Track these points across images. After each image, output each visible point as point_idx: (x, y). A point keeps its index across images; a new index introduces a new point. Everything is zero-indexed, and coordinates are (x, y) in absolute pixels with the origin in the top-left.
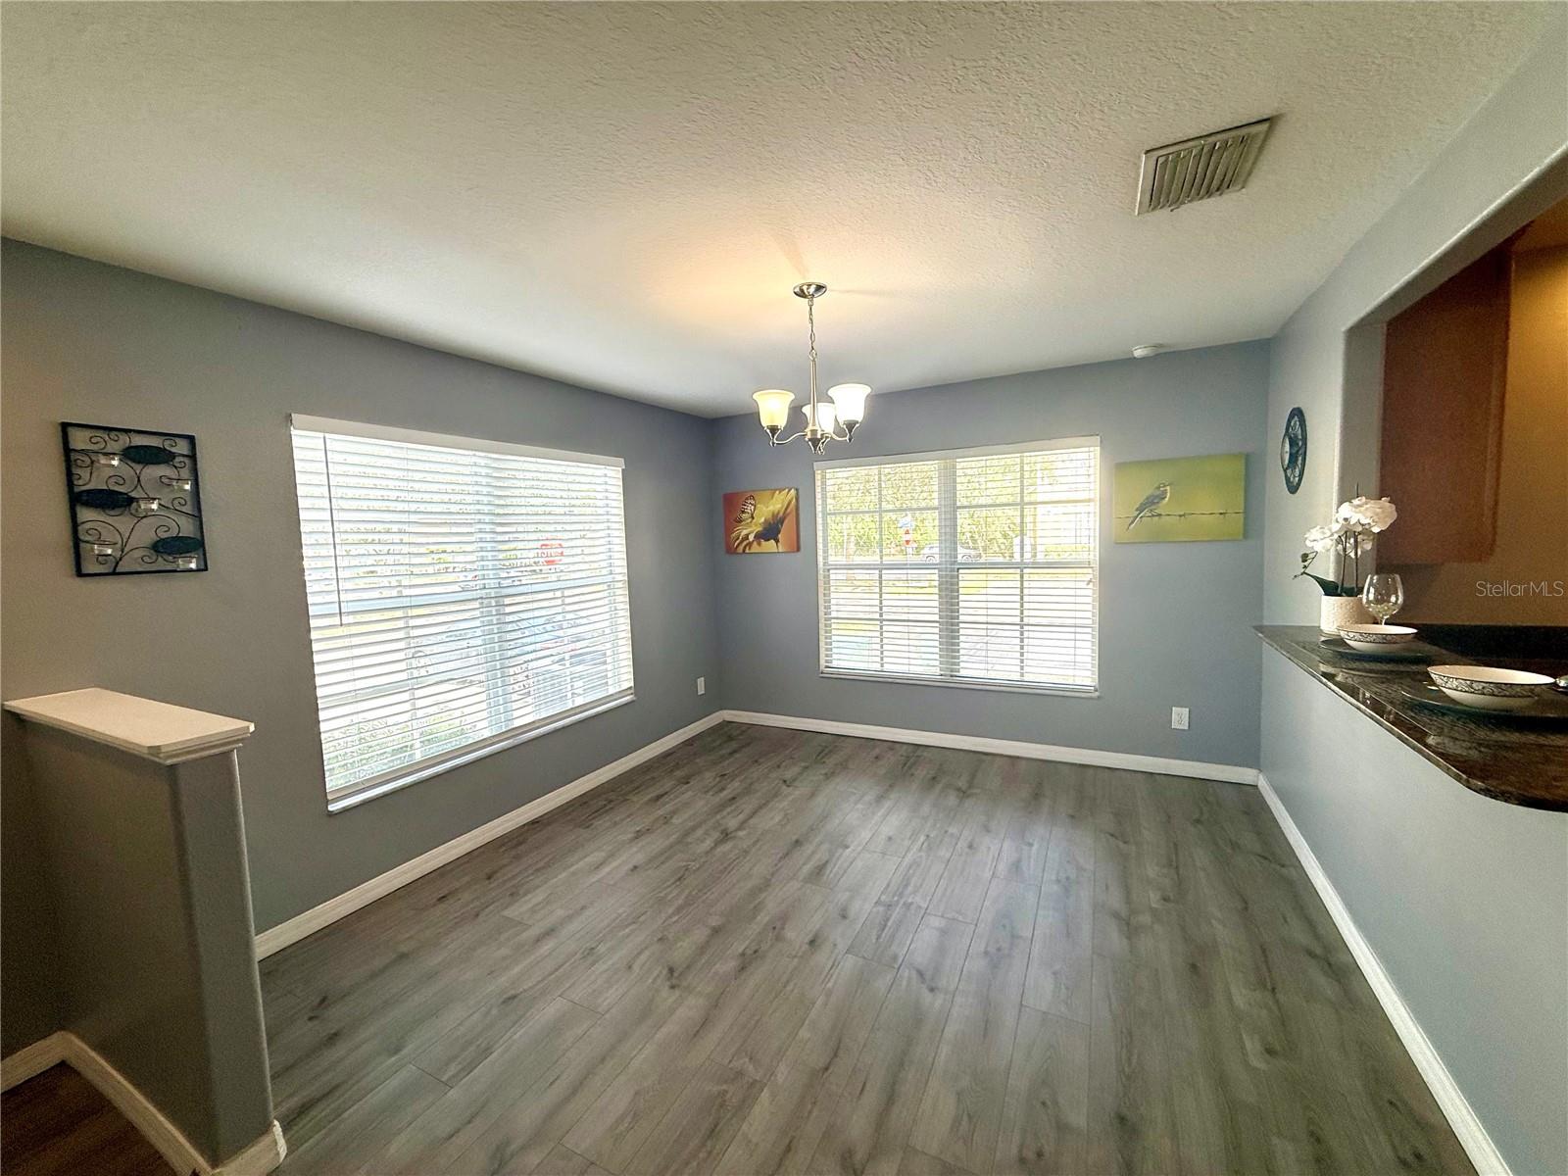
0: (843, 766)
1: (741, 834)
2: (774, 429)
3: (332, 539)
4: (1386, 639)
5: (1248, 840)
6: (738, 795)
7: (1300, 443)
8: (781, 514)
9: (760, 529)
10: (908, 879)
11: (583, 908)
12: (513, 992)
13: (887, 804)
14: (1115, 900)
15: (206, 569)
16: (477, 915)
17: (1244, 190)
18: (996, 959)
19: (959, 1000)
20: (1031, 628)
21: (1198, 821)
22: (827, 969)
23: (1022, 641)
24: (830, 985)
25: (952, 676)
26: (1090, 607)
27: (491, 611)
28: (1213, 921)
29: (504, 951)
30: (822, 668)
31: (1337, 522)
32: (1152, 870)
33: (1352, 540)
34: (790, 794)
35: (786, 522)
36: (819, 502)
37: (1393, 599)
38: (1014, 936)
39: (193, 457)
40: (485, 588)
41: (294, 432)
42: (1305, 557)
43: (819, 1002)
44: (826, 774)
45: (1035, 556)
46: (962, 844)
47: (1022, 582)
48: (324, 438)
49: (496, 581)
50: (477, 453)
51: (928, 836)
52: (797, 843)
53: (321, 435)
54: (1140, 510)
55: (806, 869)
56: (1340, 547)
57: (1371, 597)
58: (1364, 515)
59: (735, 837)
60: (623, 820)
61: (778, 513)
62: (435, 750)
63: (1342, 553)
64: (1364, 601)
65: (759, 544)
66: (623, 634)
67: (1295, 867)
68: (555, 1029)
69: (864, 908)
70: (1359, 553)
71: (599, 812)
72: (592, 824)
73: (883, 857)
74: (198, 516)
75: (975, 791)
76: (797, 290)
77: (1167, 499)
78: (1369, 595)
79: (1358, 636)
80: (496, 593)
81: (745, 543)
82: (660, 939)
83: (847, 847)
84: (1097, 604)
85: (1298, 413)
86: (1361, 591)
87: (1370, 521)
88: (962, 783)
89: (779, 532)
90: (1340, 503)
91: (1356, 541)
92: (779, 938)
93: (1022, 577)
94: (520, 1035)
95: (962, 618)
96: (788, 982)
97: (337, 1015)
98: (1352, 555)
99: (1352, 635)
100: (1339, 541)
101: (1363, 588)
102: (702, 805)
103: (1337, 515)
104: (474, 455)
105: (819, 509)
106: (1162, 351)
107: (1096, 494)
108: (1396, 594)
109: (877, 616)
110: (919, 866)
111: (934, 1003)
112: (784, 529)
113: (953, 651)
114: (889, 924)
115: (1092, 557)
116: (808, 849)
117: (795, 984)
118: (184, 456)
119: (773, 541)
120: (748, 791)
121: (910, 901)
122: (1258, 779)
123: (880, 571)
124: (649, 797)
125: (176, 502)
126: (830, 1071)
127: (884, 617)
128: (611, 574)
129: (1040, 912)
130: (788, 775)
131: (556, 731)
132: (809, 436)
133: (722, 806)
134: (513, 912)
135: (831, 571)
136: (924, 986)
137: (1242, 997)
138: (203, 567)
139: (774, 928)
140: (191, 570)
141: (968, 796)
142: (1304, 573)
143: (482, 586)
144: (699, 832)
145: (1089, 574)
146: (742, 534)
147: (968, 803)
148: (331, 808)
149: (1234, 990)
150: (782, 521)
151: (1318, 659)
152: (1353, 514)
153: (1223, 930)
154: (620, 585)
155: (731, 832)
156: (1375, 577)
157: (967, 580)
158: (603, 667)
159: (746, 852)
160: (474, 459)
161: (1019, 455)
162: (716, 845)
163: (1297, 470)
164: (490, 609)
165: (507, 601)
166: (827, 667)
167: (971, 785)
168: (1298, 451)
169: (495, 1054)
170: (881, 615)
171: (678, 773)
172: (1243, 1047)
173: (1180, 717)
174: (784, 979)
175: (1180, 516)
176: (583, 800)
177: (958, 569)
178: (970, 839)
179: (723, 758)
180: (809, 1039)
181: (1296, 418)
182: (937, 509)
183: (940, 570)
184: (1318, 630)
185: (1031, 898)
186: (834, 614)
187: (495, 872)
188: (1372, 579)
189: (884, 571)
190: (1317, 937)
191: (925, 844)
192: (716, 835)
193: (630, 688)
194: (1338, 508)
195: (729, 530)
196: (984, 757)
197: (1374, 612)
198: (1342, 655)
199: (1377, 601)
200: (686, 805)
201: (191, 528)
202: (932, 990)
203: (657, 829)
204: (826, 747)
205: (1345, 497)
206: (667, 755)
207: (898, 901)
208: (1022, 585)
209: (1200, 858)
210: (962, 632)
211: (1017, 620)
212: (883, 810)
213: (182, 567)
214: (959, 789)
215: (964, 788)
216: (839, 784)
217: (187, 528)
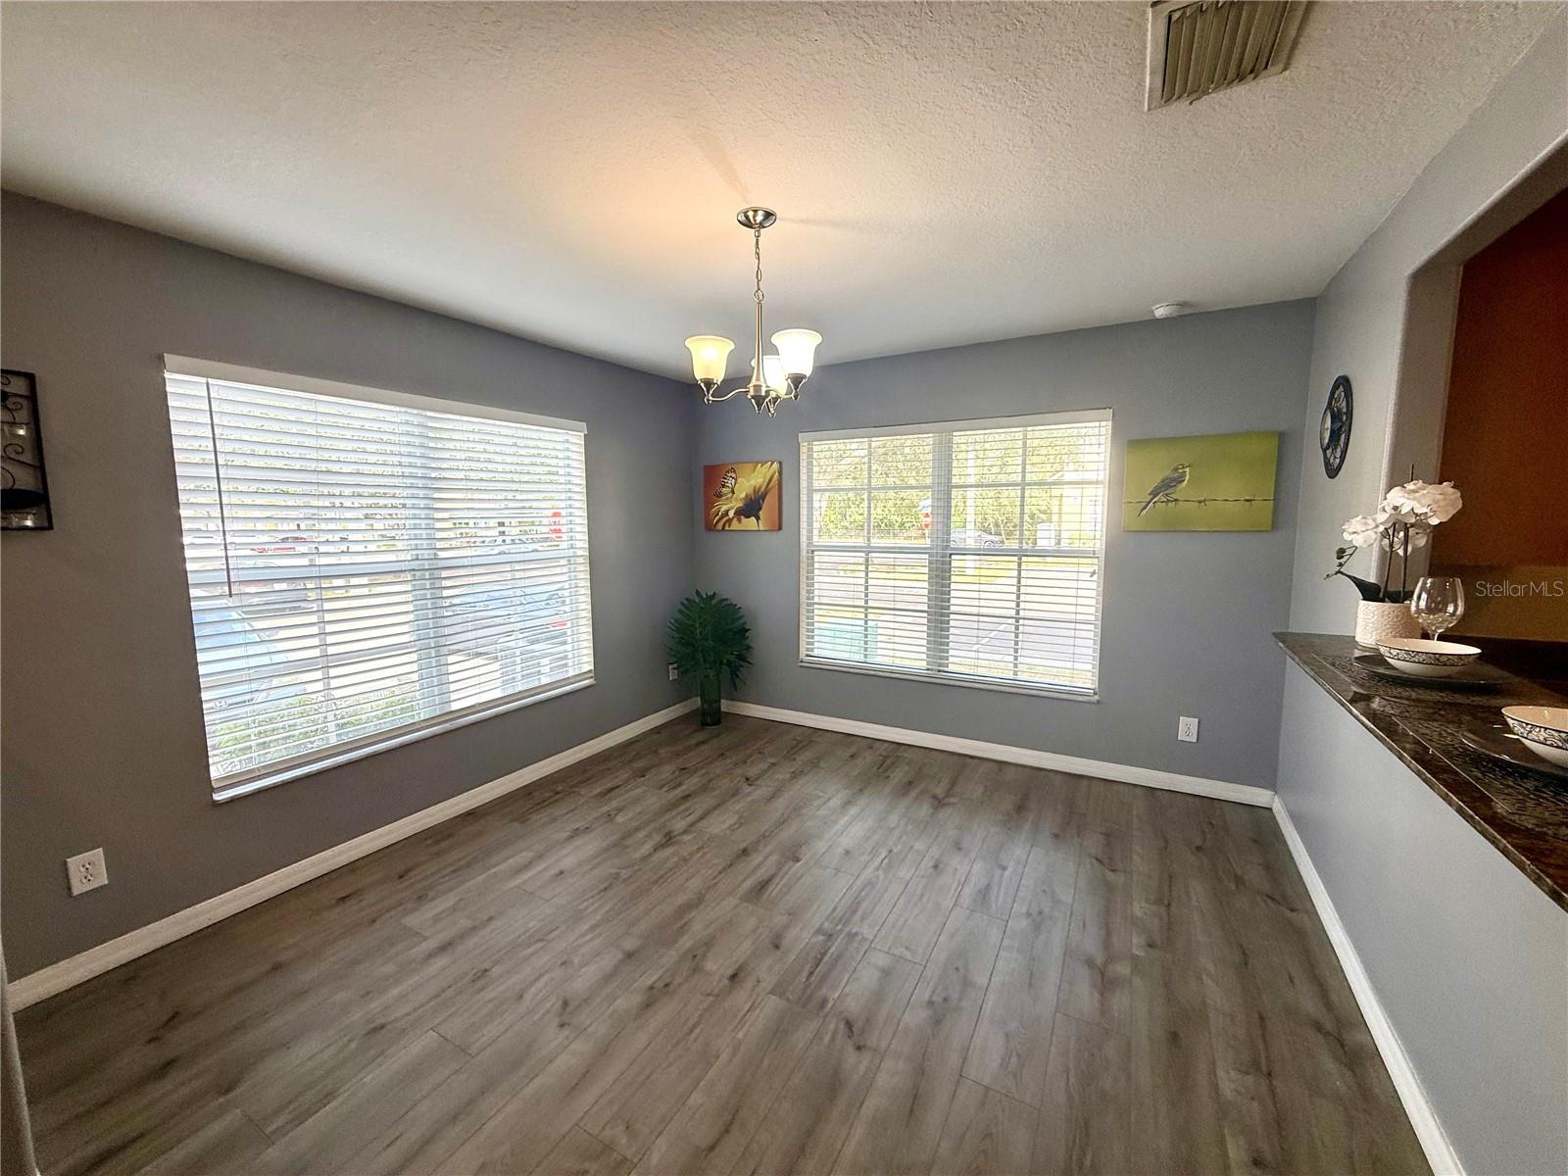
0: (815, 764)
1: (687, 838)
2: (709, 383)
3: (218, 499)
4: (1438, 659)
5: (1254, 875)
6: (694, 792)
7: (1344, 418)
8: (763, 489)
10: (859, 903)
11: (491, 919)
12: (382, 1021)
13: (853, 810)
14: (1092, 945)
15: (50, 527)
16: (374, 921)
17: (1287, 73)
18: (940, 1013)
19: (888, 1064)
20: (1027, 622)
21: (1198, 848)
22: (743, 1013)
23: (1017, 636)
24: (740, 1035)
25: (939, 671)
26: (1093, 602)
27: (425, 584)
28: (1204, 977)
29: (390, 968)
30: (802, 656)
31: (1384, 510)
32: (1139, 908)
33: (1402, 534)
34: (749, 794)
35: (767, 497)
36: (803, 477)
37: (1451, 609)
38: (966, 983)
39: (32, 397)
40: (417, 559)
41: (167, 375)
42: (1341, 553)
43: (724, 1057)
44: (793, 772)
45: (1059, 543)
46: (928, 863)
47: (1019, 572)
48: (207, 384)
49: (431, 551)
50: (409, 410)
51: (890, 851)
52: (745, 852)
53: (204, 380)
54: (1154, 493)
55: (747, 885)
56: (1386, 541)
57: (1423, 604)
58: (1419, 502)
59: (677, 842)
60: (562, 816)
61: (760, 488)
62: (351, 734)
63: (1388, 549)
64: (1413, 609)
65: (739, 521)
66: (584, 614)
67: (1307, 912)
68: (413, 1073)
69: (801, 938)
70: (1410, 549)
71: (540, 806)
72: (529, 819)
73: (836, 874)
74: (40, 468)
75: (952, 800)
76: (742, 218)
77: (1186, 482)
78: (1419, 601)
79: (1402, 655)
80: (429, 565)
81: (725, 519)
82: (563, 963)
83: (798, 861)
84: (1101, 598)
85: (1344, 383)
86: (1409, 595)
87: (1427, 510)
88: (939, 791)
89: (760, 509)
90: (1389, 488)
91: (1406, 536)
92: (696, 970)
93: (1020, 565)
94: (373, 1078)
95: (953, 608)
96: (695, 1026)
97: (180, 1039)
98: (1401, 552)
99: (1394, 652)
100: (1385, 534)
101: (1413, 592)
102: (654, 801)
103: (1385, 502)
104: (406, 412)
105: (804, 484)
106: (1188, 311)
107: (1103, 475)
108: (1455, 602)
109: (862, 603)
110: (873, 887)
111: (856, 1065)
112: (765, 506)
113: (942, 644)
114: (826, 959)
115: (1098, 545)
116: (756, 859)
117: (702, 1030)
118: (21, 396)
119: (753, 518)
120: (704, 789)
121: (854, 931)
122: (1273, 802)
124: (598, 790)
125: (9, 448)
126: (716, 1151)
127: (870, 604)
128: (572, 548)
129: (1003, 954)
130: (753, 771)
131: (497, 716)
132: (752, 393)
133: (673, 805)
134: (412, 921)
135: (816, 553)
136: (850, 1042)
137: (1229, 1082)
138: (46, 524)
139: (695, 956)
140: (27, 528)
141: (944, 805)
142: (1339, 572)
143: (414, 557)
144: (641, 835)
145: (1095, 565)
146: (723, 509)
147: (944, 814)
148: (217, 797)
149: (1221, 1073)
150: (763, 497)
151: (1349, 680)
152: (1403, 500)
153: (1215, 990)
154: (581, 560)
155: (675, 836)
156: (1429, 581)
157: (960, 567)
158: (562, 648)
159: (685, 860)
160: (404, 418)
161: (1022, 429)
162: (655, 850)
163: (1339, 450)
164: (423, 582)
165: (444, 574)
166: (807, 655)
167: (949, 793)
168: (1341, 427)
169: (340, 1100)
170: (866, 602)
171: (640, 764)
172: (1225, 1155)
173: (1187, 728)
174: (691, 1023)
175: (1200, 502)
176: (527, 791)
177: (951, 555)
178: (936, 856)
179: (688, 749)
180: (701, 1105)
181: (1341, 388)
182: (929, 487)
183: (931, 555)
184: (1351, 641)
185: (995, 935)
186: (816, 600)
187: (409, 870)
188: (1425, 583)
190: (1329, 1006)
191: (886, 861)
192: (657, 838)
193: (590, 671)
194: (1386, 493)
195: (709, 504)
196: (969, 760)
197: (1425, 624)
198: (1382, 677)
199: (1429, 610)
200: (636, 800)
201: (31, 480)
202: (859, 1048)
203: (596, 828)
204: (801, 742)
205: (1396, 480)
206: (631, 743)
207: (841, 930)
208: (1019, 574)
209: (1197, 893)
210: (952, 623)
211: (1013, 613)
212: (846, 818)
213: (14, 524)
214: (935, 797)
215: (940, 797)
216: (806, 786)
217: (25, 480)
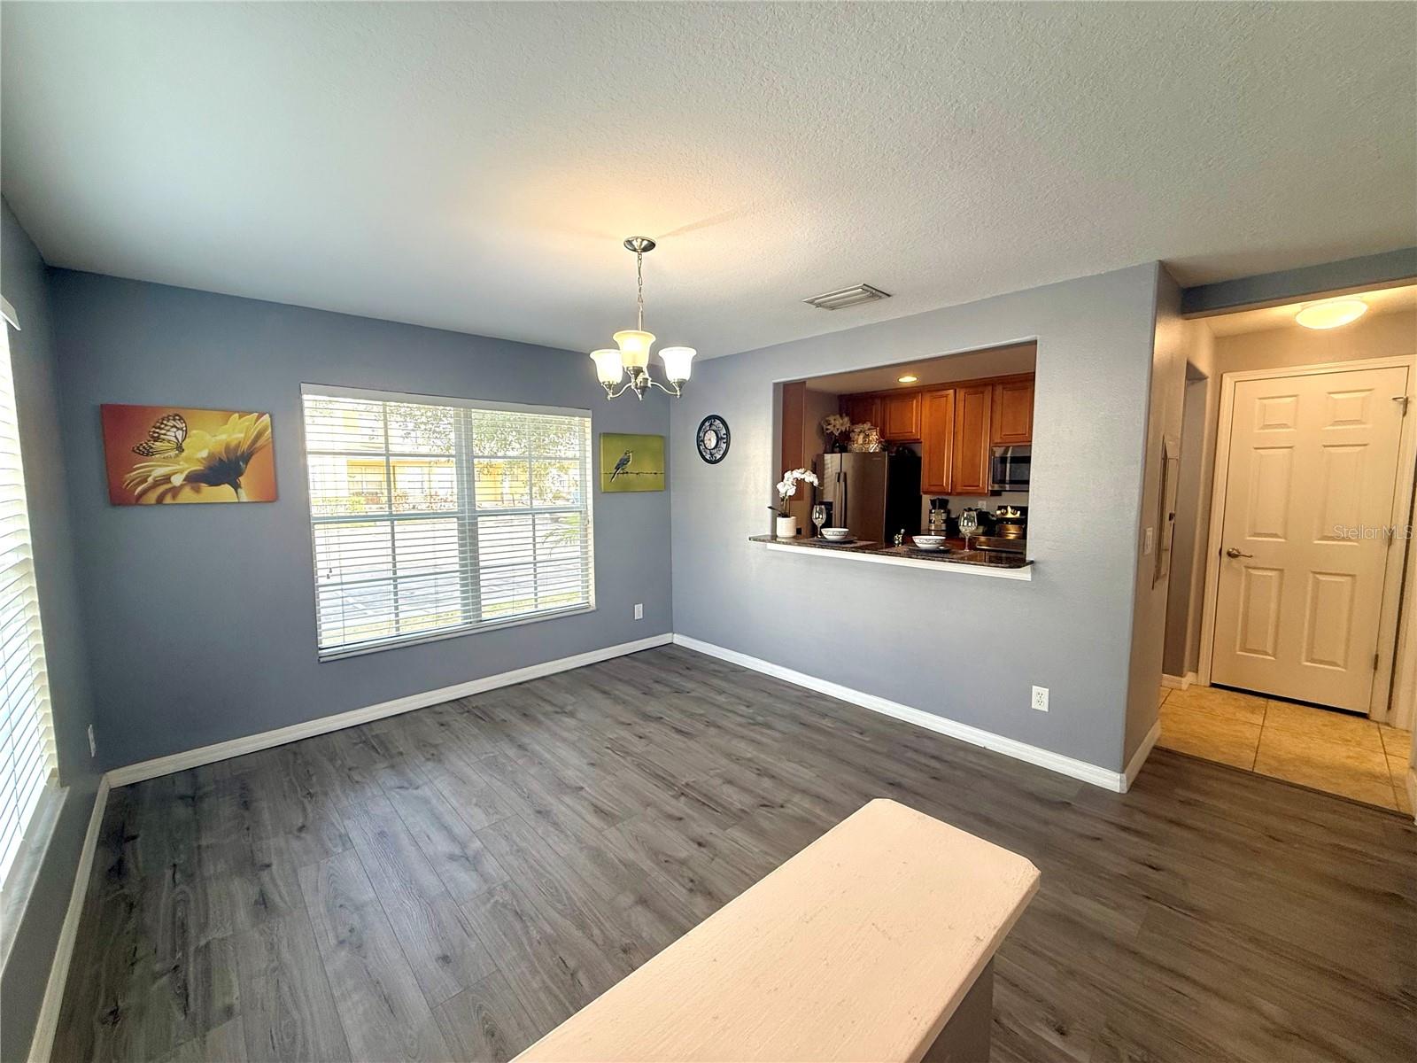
7: (724, 436)
8: (243, 447)
9: (198, 467)
20: (542, 564)
23: (535, 577)
25: (481, 621)
35: (254, 459)
54: (617, 468)
61: (238, 446)
75: (568, 708)
77: (631, 462)
81: (160, 488)
85: (718, 418)
88: (550, 708)
89: (240, 474)
93: (534, 521)
95: (482, 564)
112: (249, 470)
113: (475, 597)
119: (226, 486)
122: (673, 638)
123: (392, 523)
127: (398, 574)
141: (573, 713)
146: (156, 473)
150: (247, 457)
157: (485, 527)
163: (722, 451)
167: (558, 706)
168: (722, 440)
170: (395, 573)
173: (638, 611)
175: (637, 474)
177: (478, 517)
181: (717, 421)
189: (396, 522)
195: (119, 467)
204: (366, 741)
208: (534, 528)
210: (482, 577)
211: (531, 559)
214: (558, 713)
215: (558, 710)
